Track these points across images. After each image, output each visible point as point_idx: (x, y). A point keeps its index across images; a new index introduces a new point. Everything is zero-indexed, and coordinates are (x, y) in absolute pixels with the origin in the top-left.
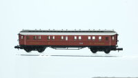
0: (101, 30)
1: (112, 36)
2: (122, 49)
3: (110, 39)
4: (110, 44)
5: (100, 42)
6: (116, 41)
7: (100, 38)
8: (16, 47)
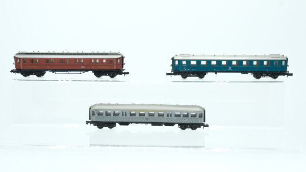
0: (106, 52)
1: (117, 59)
2: (128, 73)
3: (115, 63)
4: (115, 68)
5: (104, 66)
6: (123, 64)
7: (104, 61)
8: (12, 71)
